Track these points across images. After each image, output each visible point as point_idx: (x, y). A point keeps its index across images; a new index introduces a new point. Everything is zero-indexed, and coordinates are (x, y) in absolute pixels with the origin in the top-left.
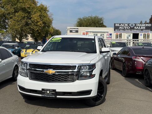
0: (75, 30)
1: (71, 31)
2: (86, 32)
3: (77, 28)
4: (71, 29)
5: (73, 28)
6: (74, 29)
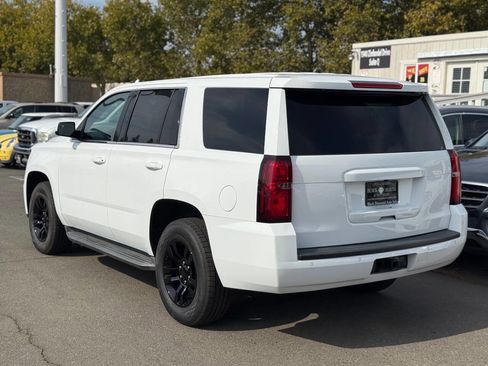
0: (378, 53)
1: (365, 64)
2: (420, 59)
3: (384, 47)
4: (365, 54)
5: (371, 49)
6: (376, 49)
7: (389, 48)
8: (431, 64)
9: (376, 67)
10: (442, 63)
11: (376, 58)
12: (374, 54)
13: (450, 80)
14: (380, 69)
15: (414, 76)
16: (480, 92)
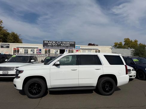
2: (17, 47)
4: (2, 45)
5: (4, 44)
6: (5, 44)
7: (9, 44)
8: (20, 48)
9: (5, 48)
10: (22, 48)
11: (5, 46)
12: (5, 45)
13: (24, 51)
14: (7, 48)
15: (16, 50)
16: (30, 53)
